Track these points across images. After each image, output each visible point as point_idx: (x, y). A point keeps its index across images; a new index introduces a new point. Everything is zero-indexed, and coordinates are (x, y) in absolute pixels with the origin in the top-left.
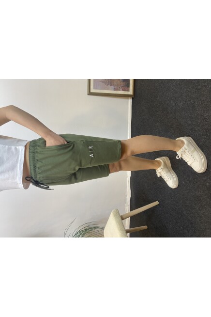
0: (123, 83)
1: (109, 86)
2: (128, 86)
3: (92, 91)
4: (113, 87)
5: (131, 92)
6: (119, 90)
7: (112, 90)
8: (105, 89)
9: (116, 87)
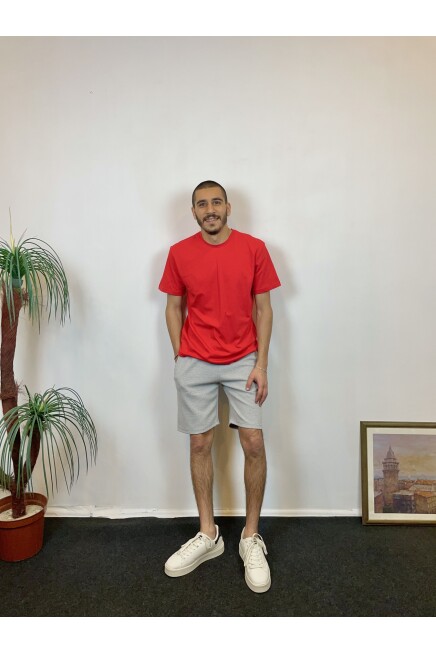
1: (382, 468)
2: (385, 511)
3: (371, 432)
4: (382, 475)
5: (374, 516)
6: (375, 490)
7: (375, 472)
8: (375, 458)
9: (381, 482)
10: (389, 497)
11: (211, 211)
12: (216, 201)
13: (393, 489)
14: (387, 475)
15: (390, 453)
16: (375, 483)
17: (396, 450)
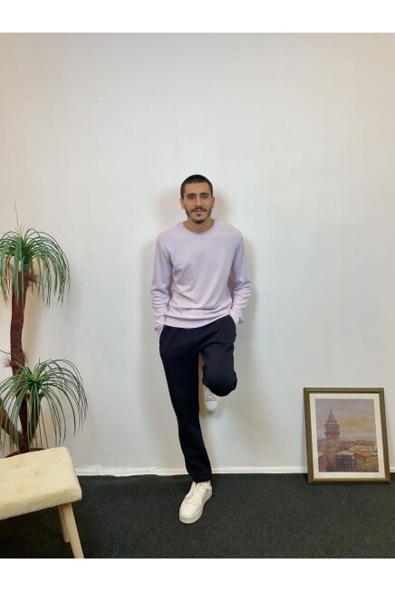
0: (332, 457)
1: (325, 430)
2: (328, 471)
3: (313, 397)
4: (324, 437)
5: (319, 475)
6: (319, 450)
7: (318, 434)
8: (318, 421)
9: (325, 443)
10: (332, 456)
11: (199, 204)
12: (204, 195)
13: (334, 449)
14: (329, 436)
15: (331, 416)
16: (318, 444)
17: (336, 413)
